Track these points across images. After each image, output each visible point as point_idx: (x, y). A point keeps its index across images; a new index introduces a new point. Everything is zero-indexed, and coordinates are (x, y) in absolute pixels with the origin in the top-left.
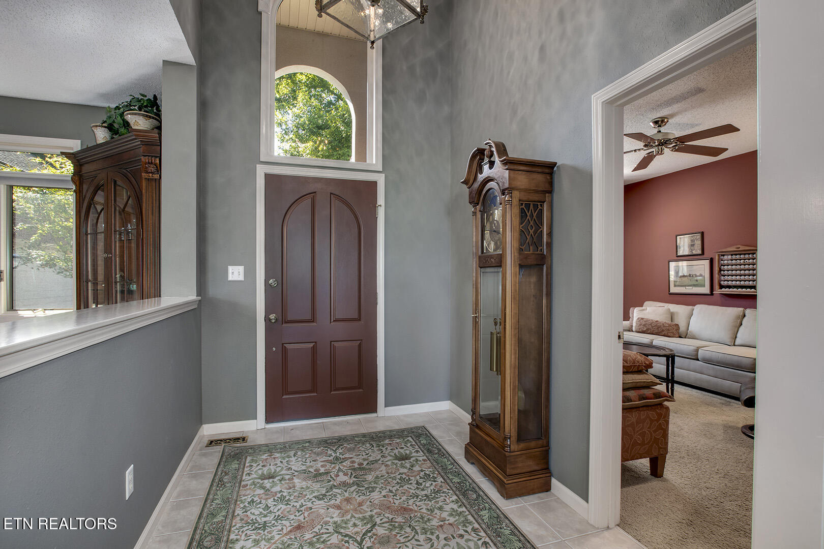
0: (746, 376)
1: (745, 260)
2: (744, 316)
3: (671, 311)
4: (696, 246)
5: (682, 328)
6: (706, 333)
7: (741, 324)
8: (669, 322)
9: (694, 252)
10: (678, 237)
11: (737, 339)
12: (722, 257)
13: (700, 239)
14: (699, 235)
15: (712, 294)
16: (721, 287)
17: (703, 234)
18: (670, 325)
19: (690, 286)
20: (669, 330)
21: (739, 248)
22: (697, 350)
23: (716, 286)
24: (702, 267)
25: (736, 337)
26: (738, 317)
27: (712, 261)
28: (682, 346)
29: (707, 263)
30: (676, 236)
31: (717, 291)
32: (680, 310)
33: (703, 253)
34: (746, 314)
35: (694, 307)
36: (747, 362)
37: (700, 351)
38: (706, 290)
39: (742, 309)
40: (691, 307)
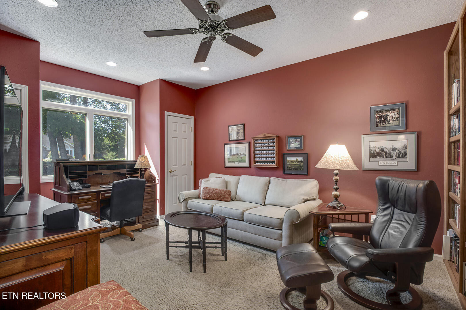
0: (275, 233)
1: (269, 143)
2: (270, 183)
3: (226, 180)
4: (240, 133)
5: (233, 194)
6: (247, 197)
7: (268, 189)
8: (224, 189)
9: (240, 138)
10: (230, 127)
11: (266, 200)
12: (256, 141)
13: (243, 129)
14: (241, 126)
15: (250, 167)
16: (256, 162)
17: (244, 125)
18: (225, 192)
19: (237, 161)
20: (224, 196)
21: (265, 135)
22: (243, 214)
23: (253, 162)
24: (244, 148)
25: (265, 199)
26: (266, 184)
27: (250, 143)
28: (232, 210)
29: (247, 145)
30: (229, 127)
31: (253, 165)
32: (231, 179)
33: (245, 139)
34: (271, 182)
35: (240, 177)
36: (276, 222)
37: (245, 214)
38: (246, 164)
39: (268, 178)
40: (238, 177)
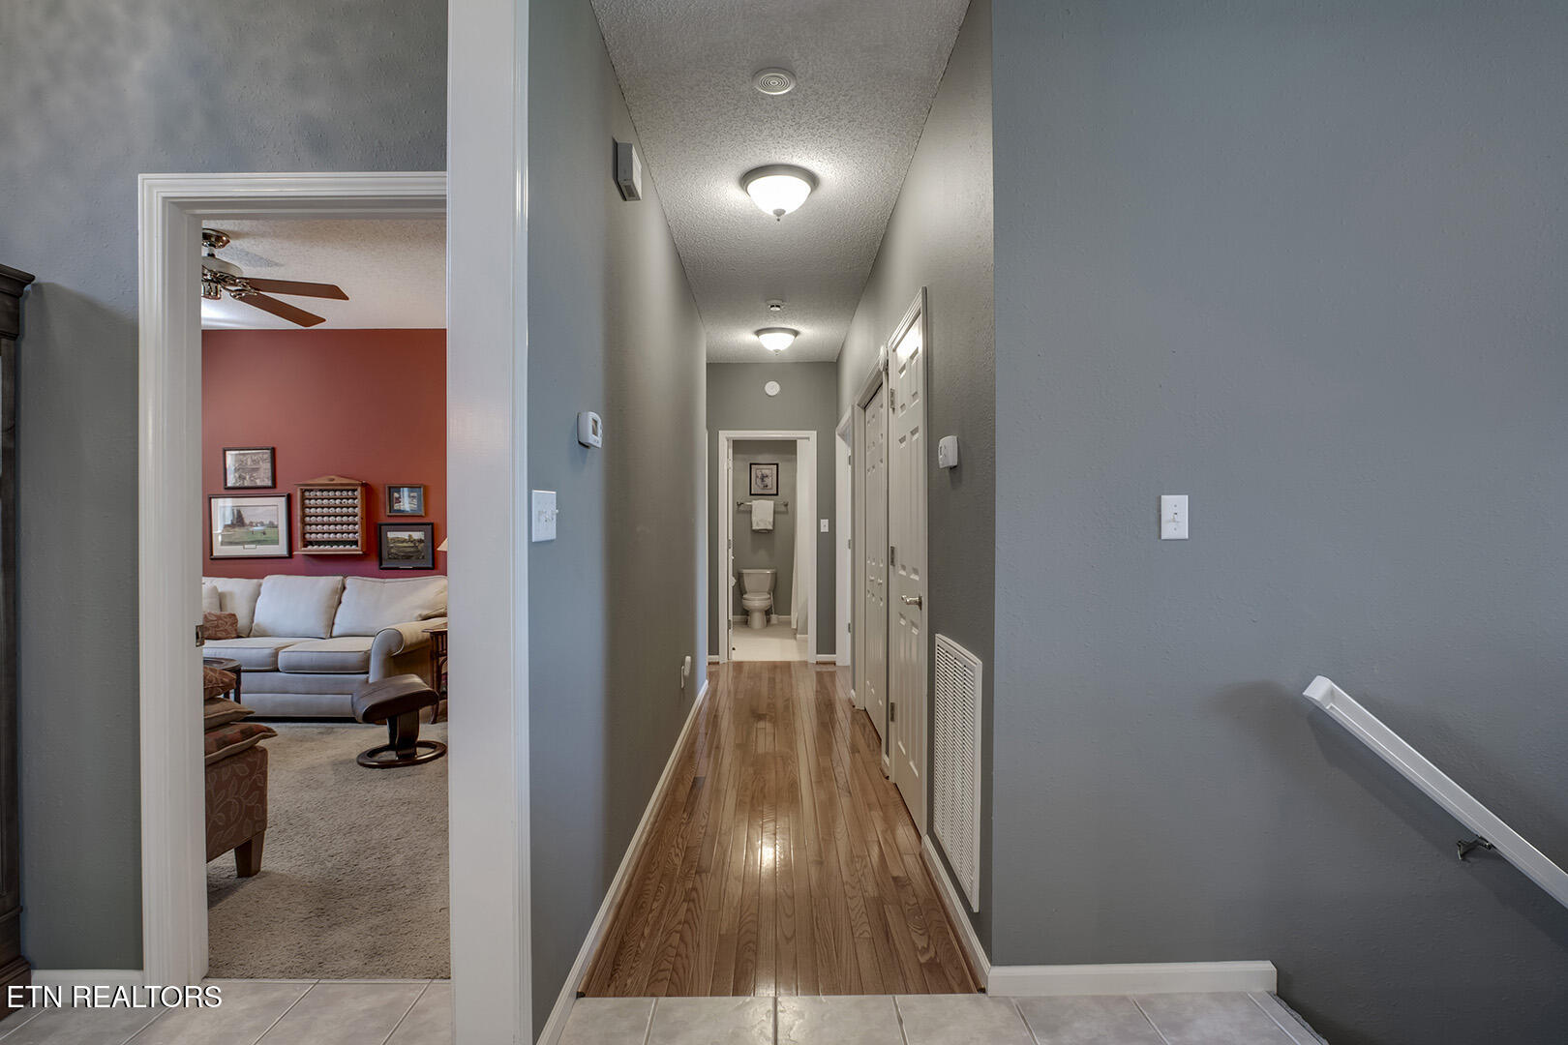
0: (354, 681)
1: (342, 499)
2: (344, 588)
3: (220, 590)
4: (262, 470)
5: (242, 621)
6: (288, 624)
7: (340, 602)
8: (217, 612)
9: (261, 483)
10: (227, 452)
11: (335, 627)
12: (307, 493)
13: (269, 460)
14: (267, 453)
15: (291, 555)
16: (307, 543)
17: (273, 451)
18: (219, 618)
19: (252, 542)
20: (217, 626)
21: (333, 480)
22: (275, 654)
23: (298, 542)
24: (270, 511)
25: (333, 624)
26: (335, 591)
27: (289, 499)
28: (247, 652)
29: (282, 502)
30: (225, 450)
31: (300, 551)
32: (236, 588)
33: (274, 485)
34: (347, 586)
35: (261, 581)
37: (281, 655)
38: (281, 549)
39: (340, 578)
40: (255, 581)
